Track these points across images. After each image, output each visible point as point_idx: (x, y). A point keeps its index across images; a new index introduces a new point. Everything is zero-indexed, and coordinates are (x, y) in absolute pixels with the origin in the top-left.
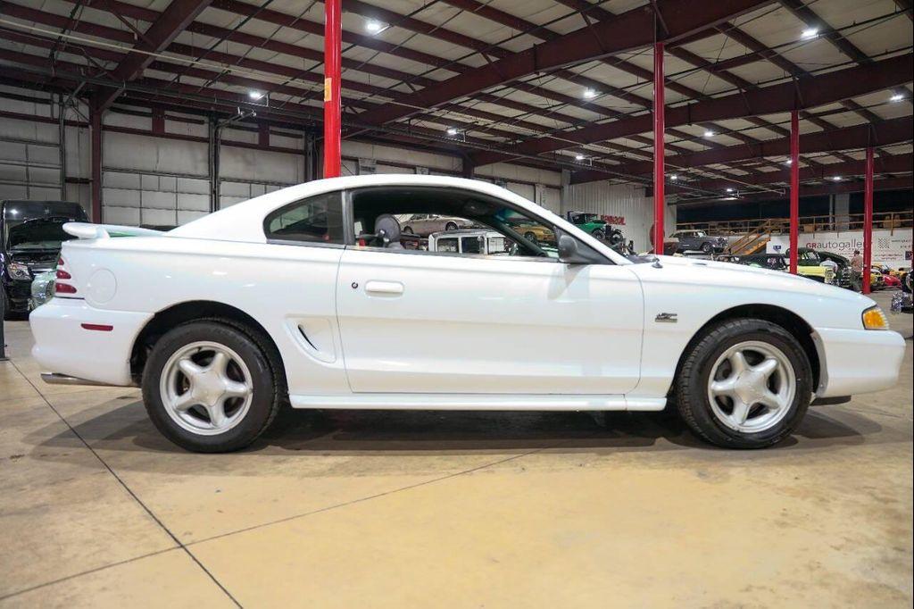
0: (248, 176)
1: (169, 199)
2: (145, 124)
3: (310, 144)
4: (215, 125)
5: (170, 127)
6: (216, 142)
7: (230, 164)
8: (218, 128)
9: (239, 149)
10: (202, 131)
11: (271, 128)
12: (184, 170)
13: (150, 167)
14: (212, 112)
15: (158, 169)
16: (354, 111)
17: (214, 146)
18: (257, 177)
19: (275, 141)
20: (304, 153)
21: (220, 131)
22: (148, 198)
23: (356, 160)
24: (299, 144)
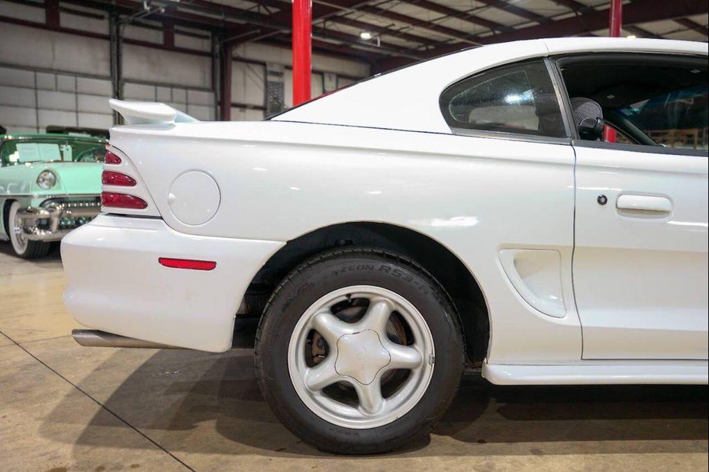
0: (153, 78)
1: (69, 100)
2: (39, 15)
3: (217, 47)
4: (116, 22)
5: (66, 20)
6: (118, 41)
7: (133, 65)
8: (120, 24)
9: (143, 49)
10: (102, 27)
11: (176, 27)
12: (83, 69)
13: (44, 64)
14: (112, 6)
15: (54, 67)
16: (268, 10)
17: (116, 42)
18: (162, 79)
19: (180, 41)
20: (211, 55)
21: (121, 27)
22: (44, 97)
23: (263, 64)
24: (205, 45)
